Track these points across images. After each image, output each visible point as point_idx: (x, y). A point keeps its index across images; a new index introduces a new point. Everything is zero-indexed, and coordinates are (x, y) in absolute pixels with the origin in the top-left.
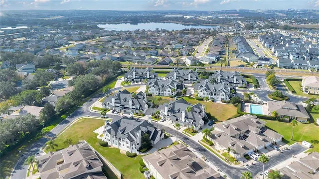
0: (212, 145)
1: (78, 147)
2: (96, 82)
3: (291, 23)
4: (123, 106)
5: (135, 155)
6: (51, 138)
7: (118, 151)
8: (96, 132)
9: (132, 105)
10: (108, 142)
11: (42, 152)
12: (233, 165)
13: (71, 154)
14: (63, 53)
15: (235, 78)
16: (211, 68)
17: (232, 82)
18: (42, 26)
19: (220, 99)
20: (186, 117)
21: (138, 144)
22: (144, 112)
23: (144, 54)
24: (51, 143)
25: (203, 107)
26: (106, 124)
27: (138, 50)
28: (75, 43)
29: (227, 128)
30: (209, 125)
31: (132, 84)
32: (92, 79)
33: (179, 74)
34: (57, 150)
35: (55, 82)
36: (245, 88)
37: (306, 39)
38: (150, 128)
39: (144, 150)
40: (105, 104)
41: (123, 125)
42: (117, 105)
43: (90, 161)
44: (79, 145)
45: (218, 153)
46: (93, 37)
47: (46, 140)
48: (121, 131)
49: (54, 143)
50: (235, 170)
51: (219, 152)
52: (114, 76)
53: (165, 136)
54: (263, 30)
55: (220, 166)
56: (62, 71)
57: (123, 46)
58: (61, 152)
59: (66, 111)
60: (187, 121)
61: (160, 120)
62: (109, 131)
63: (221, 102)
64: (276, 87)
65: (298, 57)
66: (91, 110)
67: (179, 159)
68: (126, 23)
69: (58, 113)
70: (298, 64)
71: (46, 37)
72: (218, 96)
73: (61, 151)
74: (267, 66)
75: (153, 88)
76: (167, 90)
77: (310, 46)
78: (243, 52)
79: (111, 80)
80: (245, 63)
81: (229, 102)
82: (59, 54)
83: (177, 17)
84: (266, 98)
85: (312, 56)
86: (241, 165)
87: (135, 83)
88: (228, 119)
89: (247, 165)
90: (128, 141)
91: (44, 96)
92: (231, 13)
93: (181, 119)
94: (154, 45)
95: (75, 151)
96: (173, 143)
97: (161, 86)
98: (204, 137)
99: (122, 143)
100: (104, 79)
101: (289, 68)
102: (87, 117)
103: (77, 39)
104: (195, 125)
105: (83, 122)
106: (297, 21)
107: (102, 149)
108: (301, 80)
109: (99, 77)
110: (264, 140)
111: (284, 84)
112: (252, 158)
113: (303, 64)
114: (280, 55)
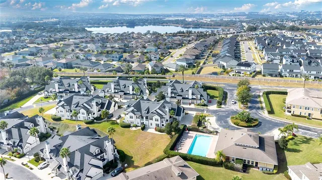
3: (301, 24)
9: (7, 139)
14: (3, 58)
15: (191, 91)
17: (186, 96)
19: (154, 126)
20: (70, 164)
23: (105, 59)
36: (204, 105)
37: (312, 40)
54: (267, 32)
64: (249, 105)
65: (293, 61)
70: (288, 71)
72: (151, 121)
74: (248, 73)
75: (61, 108)
77: (313, 48)
78: (223, 56)
80: (219, 70)
83: (177, 20)
84: (226, 122)
85: (311, 59)
88: (146, 165)
92: (238, 16)
101: (276, 76)
106: (308, 22)
108: (287, 94)
111: (262, 99)
113: (294, 71)
114: (270, 59)
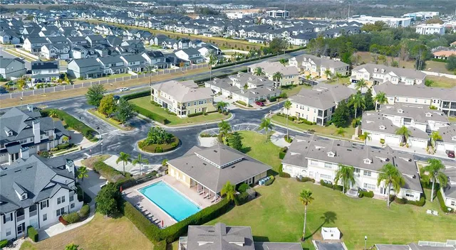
15: (36, 127)
17: (29, 141)
19: (53, 217)
70: (110, 65)
72: (43, 212)
74: (57, 78)
81: (88, 213)
101: (99, 76)
113: (117, 64)
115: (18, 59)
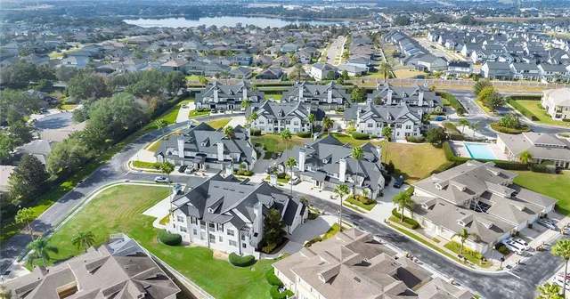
0: (417, 227)
1: (111, 250)
2: (135, 111)
3: (470, 15)
4: (203, 155)
5: (252, 262)
6: (40, 234)
7: (208, 254)
8: (149, 213)
9: (224, 153)
10: (182, 234)
11: (18, 268)
12: (478, 269)
13: (94, 268)
14: (58, 61)
15: (421, 95)
16: (363, 82)
17: (415, 103)
18: (9, 22)
20: (348, 172)
21: (256, 235)
22: (251, 167)
23: (226, 62)
24: (42, 245)
25: (378, 150)
26: (175, 192)
27: (212, 55)
28: (81, 46)
29: (445, 188)
30: (395, 186)
31: (211, 114)
32: (126, 104)
33: (308, 91)
34: (57, 262)
35: (43, 116)
36: (442, 114)
38: (278, 198)
39: (270, 248)
40: (161, 154)
41: (215, 194)
42: (189, 154)
43: (146, 283)
44: (112, 246)
45: (435, 244)
46: (118, 36)
47: (29, 239)
48: (212, 207)
49: (50, 244)
50: (488, 279)
51: (438, 242)
52: (172, 101)
53: (309, 213)
54: (428, 25)
55: (451, 273)
56: (57, 95)
57: (180, 50)
58: (67, 265)
59: (73, 172)
60: (350, 180)
61: (290, 182)
62: (184, 208)
63: (405, 142)
64: (499, 112)
66: (131, 168)
67: (368, 264)
68: (177, 17)
69: (53, 177)
70: (522, 71)
71: (18, 36)
72: (398, 130)
73: (67, 263)
74: (467, 75)
75: (262, 118)
76: (292, 122)
78: (416, 54)
79: (167, 108)
80: (422, 73)
81: (423, 141)
82: (47, 63)
83: (270, 8)
84: (487, 130)
86: (495, 267)
87: (219, 113)
89: (508, 267)
90: (234, 228)
91: (18, 144)
92: (362, 2)
93: (335, 176)
94: (242, 47)
95: (104, 260)
96: (331, 229)
97: (278, 115)
98: (394, 212)
99: (216, 234)
100: (153, 106)
101: (506, 79)
102: (123, 182)
103: (85, 39)
104: (370, 187)
105: (115, 193)
106: (479, 12)
107: (167, 251)
108: (539, 98)
109: (141, 102)
110: (526, 210)
111: (510, 106)
112: (514, 249)
113: (531, 71)
114: (481, 59)
115: (443, 58)
